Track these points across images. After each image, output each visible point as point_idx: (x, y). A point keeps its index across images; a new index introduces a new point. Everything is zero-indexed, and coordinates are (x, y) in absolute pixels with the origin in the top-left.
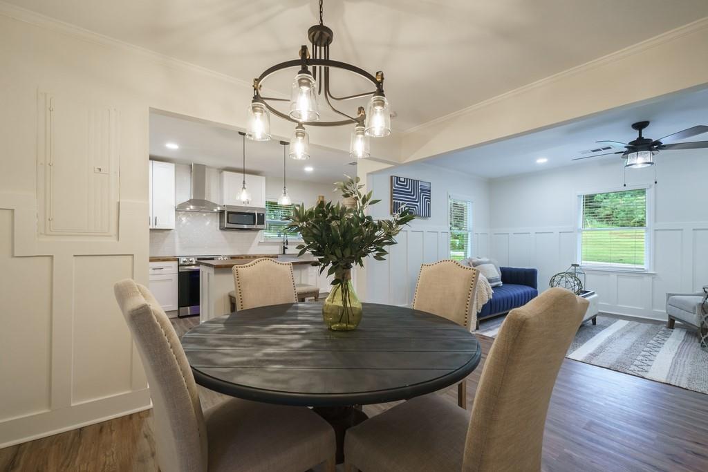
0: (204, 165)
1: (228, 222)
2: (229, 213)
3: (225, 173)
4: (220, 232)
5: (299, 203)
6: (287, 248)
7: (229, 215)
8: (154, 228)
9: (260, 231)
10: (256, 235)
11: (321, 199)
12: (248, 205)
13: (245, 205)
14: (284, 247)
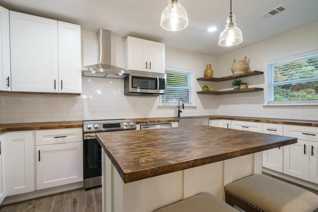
0: (110, 31)
1: (132, 87)
2: (133, 77)
3: (129, 38)
4: (125, 98)
5: (189, 71)
6: (181, 112)
7: (134, 79)
8: (60, 92)
9: (158, 97)
10: (156, 100)
11: (209, 67)
12: (150, 71)
13: (148, 70)
14: (179, 110)
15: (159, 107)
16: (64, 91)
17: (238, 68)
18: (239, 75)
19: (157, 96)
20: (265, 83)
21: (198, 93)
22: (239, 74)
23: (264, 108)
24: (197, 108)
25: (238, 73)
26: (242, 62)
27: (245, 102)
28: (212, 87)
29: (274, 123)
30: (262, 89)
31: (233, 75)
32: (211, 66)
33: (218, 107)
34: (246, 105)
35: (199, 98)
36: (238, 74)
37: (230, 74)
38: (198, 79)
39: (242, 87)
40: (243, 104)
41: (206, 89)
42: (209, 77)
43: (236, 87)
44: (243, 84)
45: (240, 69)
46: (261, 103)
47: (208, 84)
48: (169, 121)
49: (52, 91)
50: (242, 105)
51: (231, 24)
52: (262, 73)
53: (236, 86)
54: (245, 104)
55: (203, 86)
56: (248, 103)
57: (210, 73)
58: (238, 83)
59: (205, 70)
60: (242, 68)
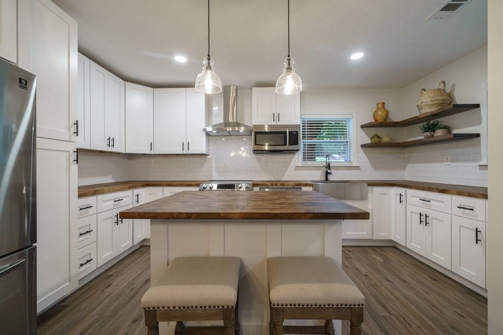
1: (255, 144)
2: (256, 133)
3: (255, 89)
4: (254, 156)
5: (348, 117)
6: (330, 173)
7: (257, 135)
8: (187, 153)
9: (297, 154)
10: (292, 158)
11: (380, 106)
12: (279, 123)
13: (276, 123)
14: (327, 172)
15: (296, 167)
16: (191, 152)
17: (425, 104)
18: (429, 115)
19: (295, 153)
20: (482, 125)
21: (363, 146)
22: (428, 113)
23: (480, 169)
24: (361, 168)
25: (427, 110)
26: (434, 92)
27: (447, 159)
28: (388, 137)
29: (470, 195)
30: (478, 135)
31: (419, 114)
32: (384, 105)
33: (405, 167)
34: (449, 163)
35: (365, 153)
36: (426, 113)
37: (416, 113)
38: (362, 127)
39: (439, 133)
40: (443, 162)
41: (376, 139)
42: (380, 121)
43: (428, 134)
44: (440, 128)
45: (430, 103)
46: (476, 161)
47: (379, 131)
48: (297, 185)
49: (181, 152)
50: (443, 164)
51: (289, 68)
52: (478, 106)
53: (428, 132)
54: (447, 162)
55: (371, 136)
56: (452, 161)
57: (380, 116)
58: (432, 128)
59: (375, 110)
60: (434, 102)
